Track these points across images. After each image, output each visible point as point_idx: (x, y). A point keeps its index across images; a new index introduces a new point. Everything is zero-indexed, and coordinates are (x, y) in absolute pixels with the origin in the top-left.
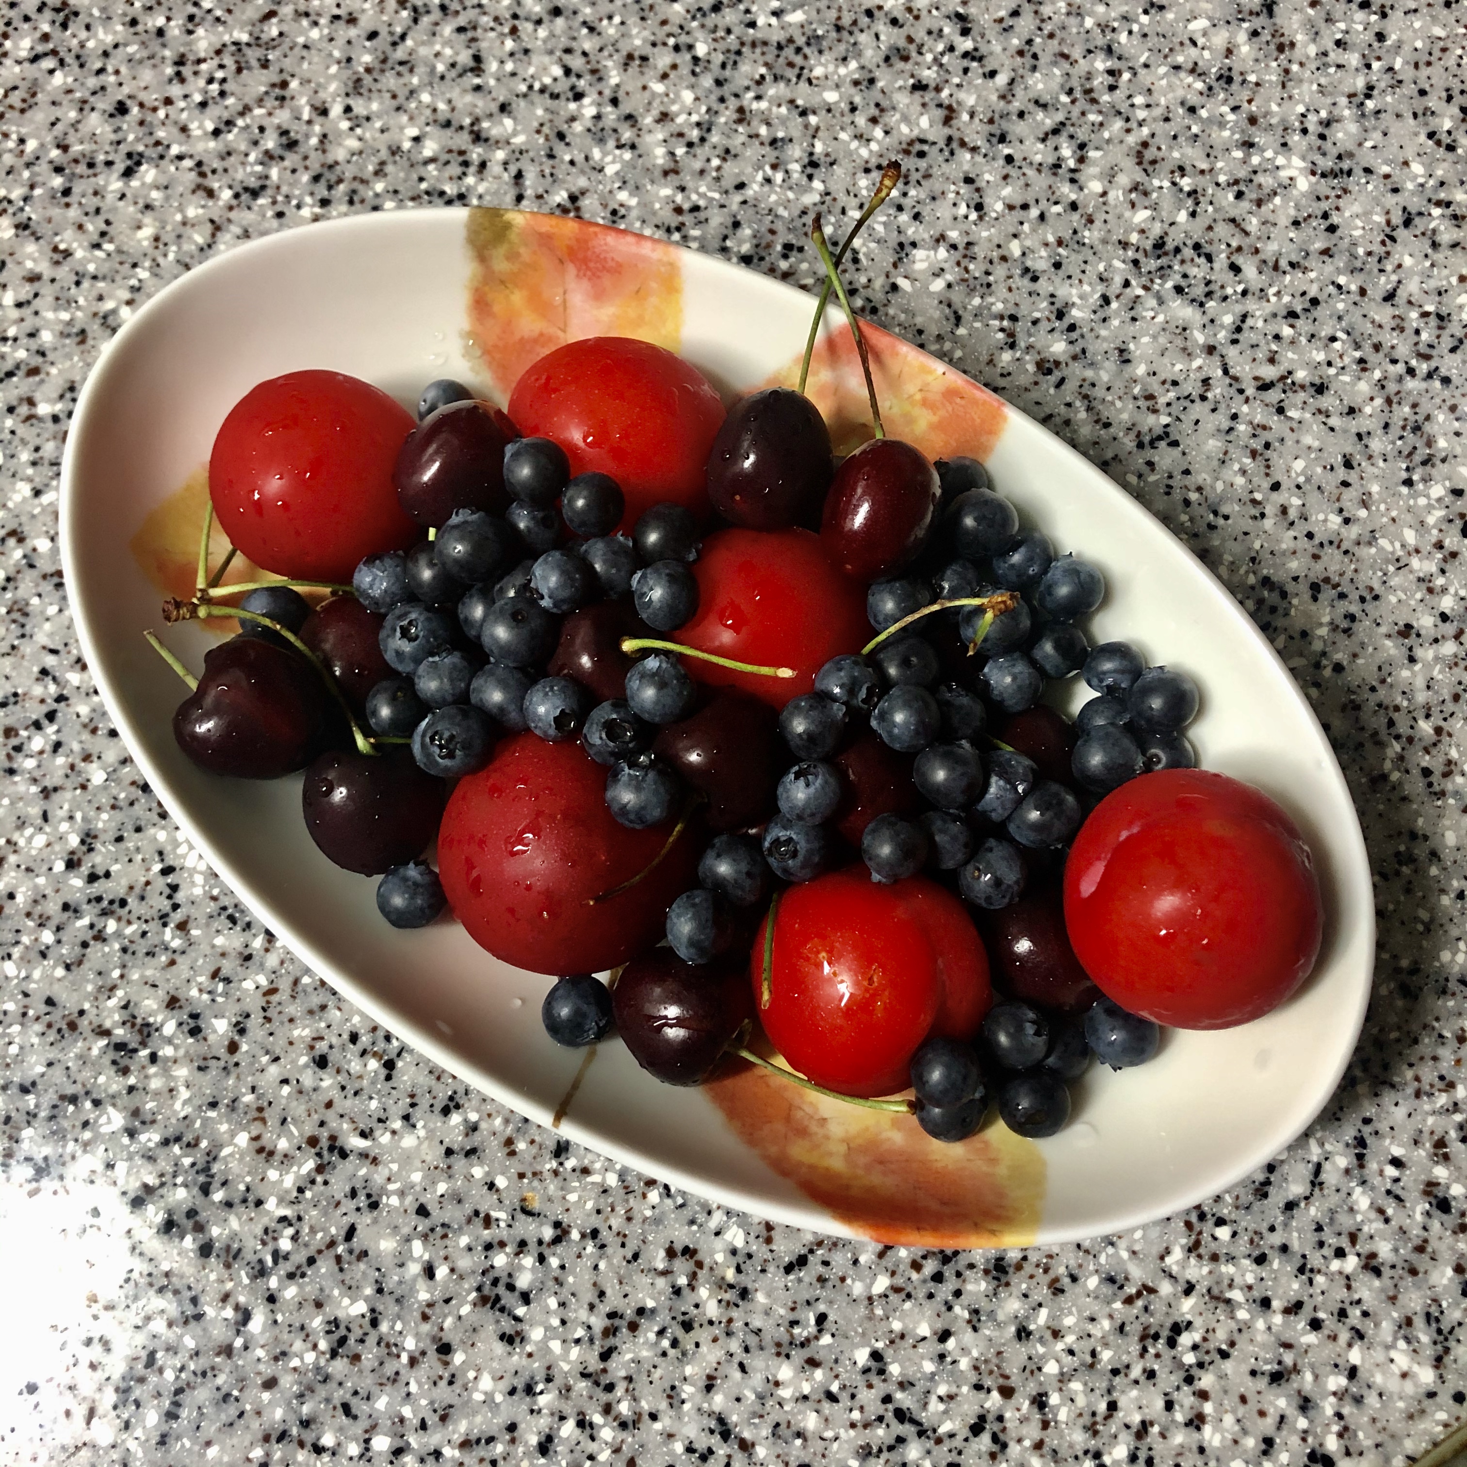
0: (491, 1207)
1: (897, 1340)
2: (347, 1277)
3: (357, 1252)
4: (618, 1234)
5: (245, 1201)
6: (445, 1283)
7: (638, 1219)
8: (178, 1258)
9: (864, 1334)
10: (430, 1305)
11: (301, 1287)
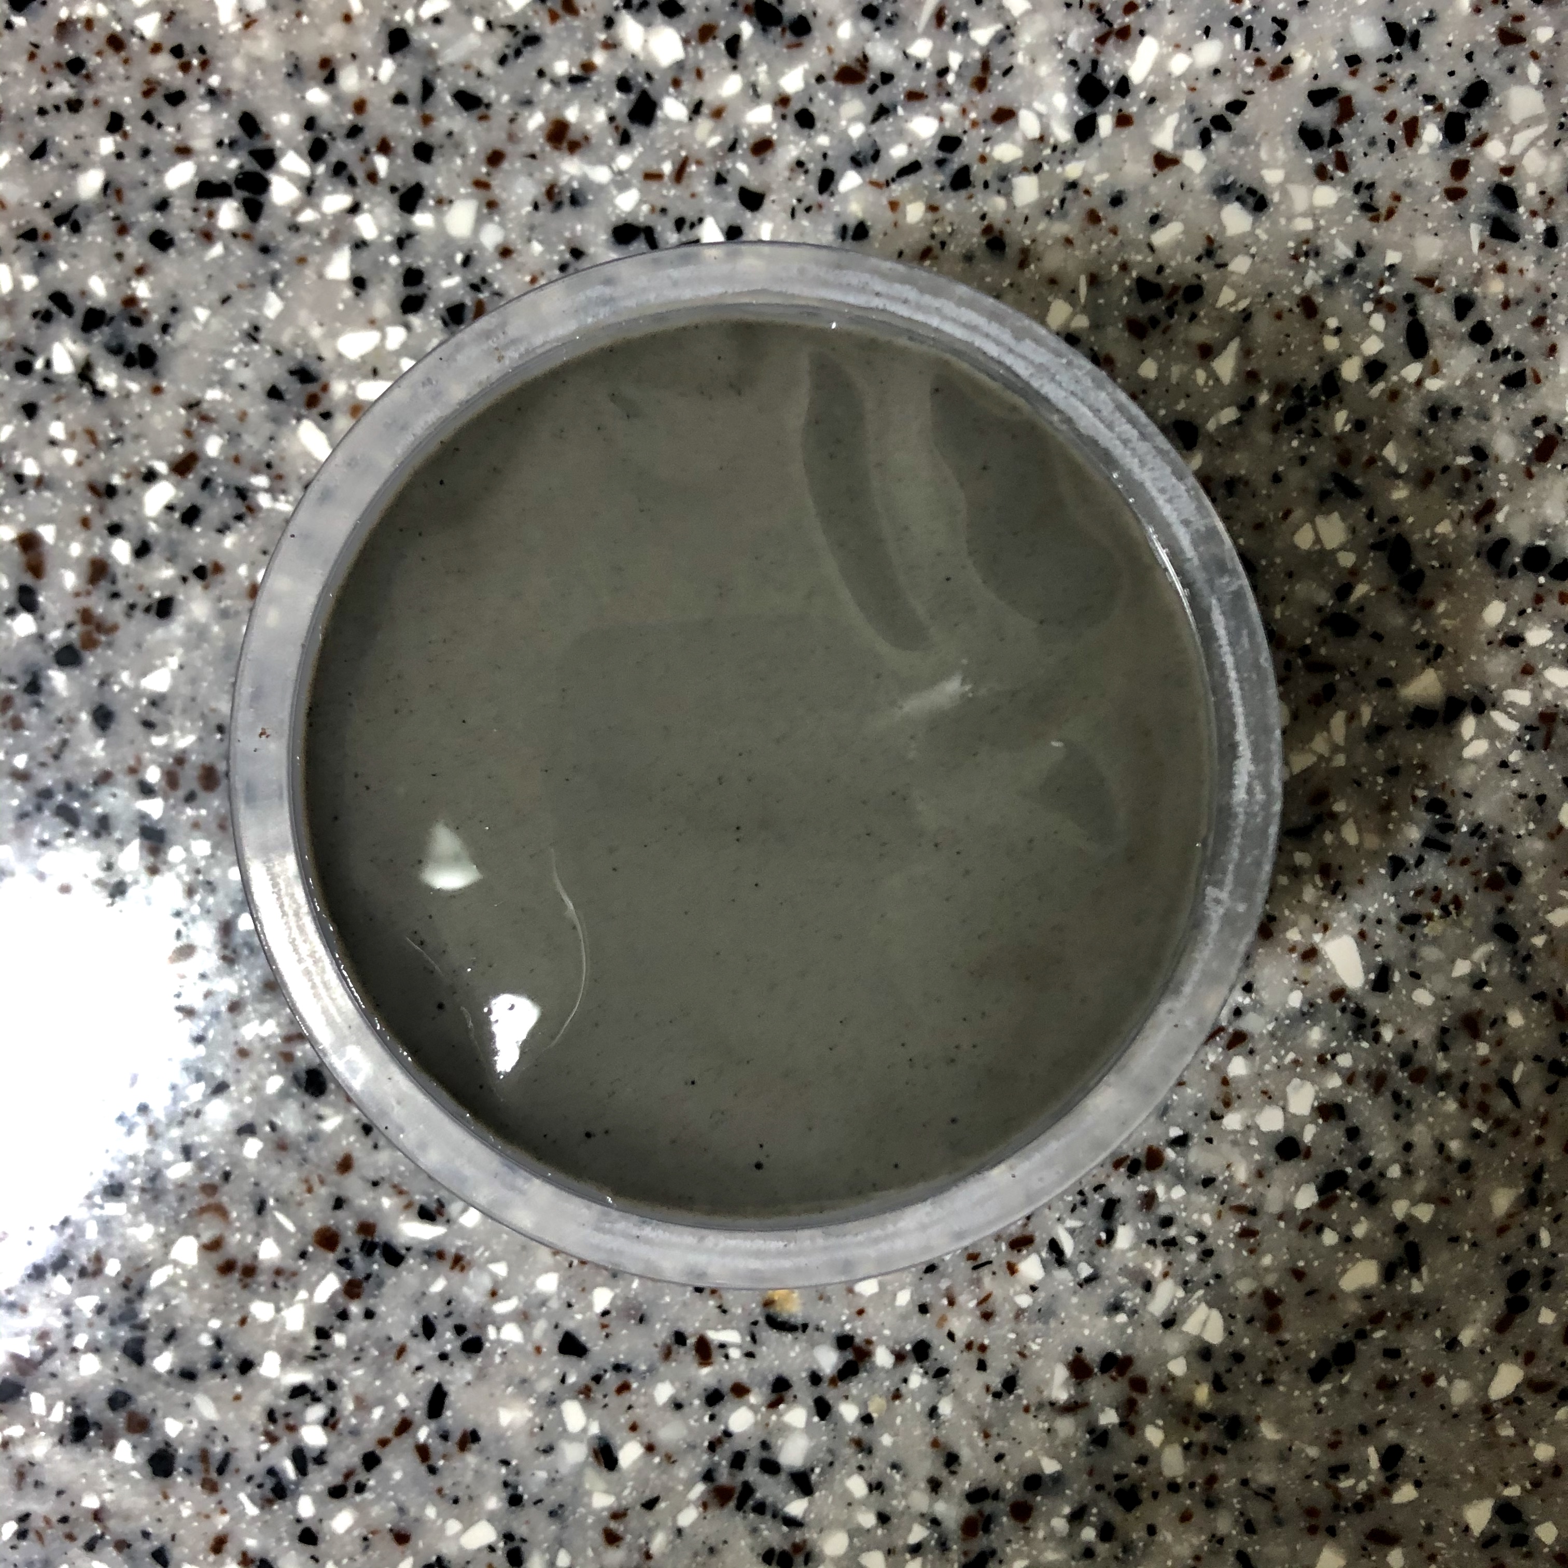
0: (706, 1323)
1: (1548, 1480)
2: (447, 1483)
3: (456, 1436)
4: (969, 1346)
5: (217, 1365)
6: (640, 1469)
7: (1004, 1314)
8: (110, 1485)
9: (1478, 1476)
10: (618, 1515)
11: (360, 1509)
